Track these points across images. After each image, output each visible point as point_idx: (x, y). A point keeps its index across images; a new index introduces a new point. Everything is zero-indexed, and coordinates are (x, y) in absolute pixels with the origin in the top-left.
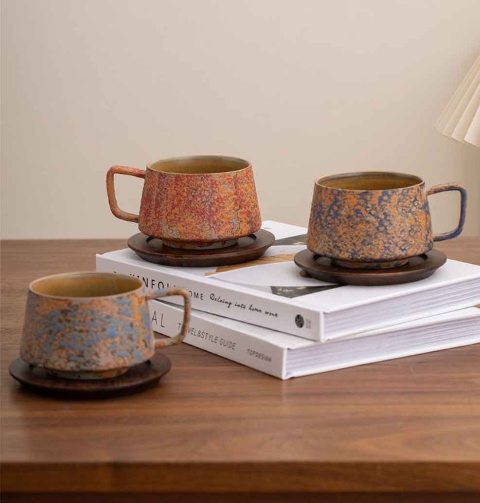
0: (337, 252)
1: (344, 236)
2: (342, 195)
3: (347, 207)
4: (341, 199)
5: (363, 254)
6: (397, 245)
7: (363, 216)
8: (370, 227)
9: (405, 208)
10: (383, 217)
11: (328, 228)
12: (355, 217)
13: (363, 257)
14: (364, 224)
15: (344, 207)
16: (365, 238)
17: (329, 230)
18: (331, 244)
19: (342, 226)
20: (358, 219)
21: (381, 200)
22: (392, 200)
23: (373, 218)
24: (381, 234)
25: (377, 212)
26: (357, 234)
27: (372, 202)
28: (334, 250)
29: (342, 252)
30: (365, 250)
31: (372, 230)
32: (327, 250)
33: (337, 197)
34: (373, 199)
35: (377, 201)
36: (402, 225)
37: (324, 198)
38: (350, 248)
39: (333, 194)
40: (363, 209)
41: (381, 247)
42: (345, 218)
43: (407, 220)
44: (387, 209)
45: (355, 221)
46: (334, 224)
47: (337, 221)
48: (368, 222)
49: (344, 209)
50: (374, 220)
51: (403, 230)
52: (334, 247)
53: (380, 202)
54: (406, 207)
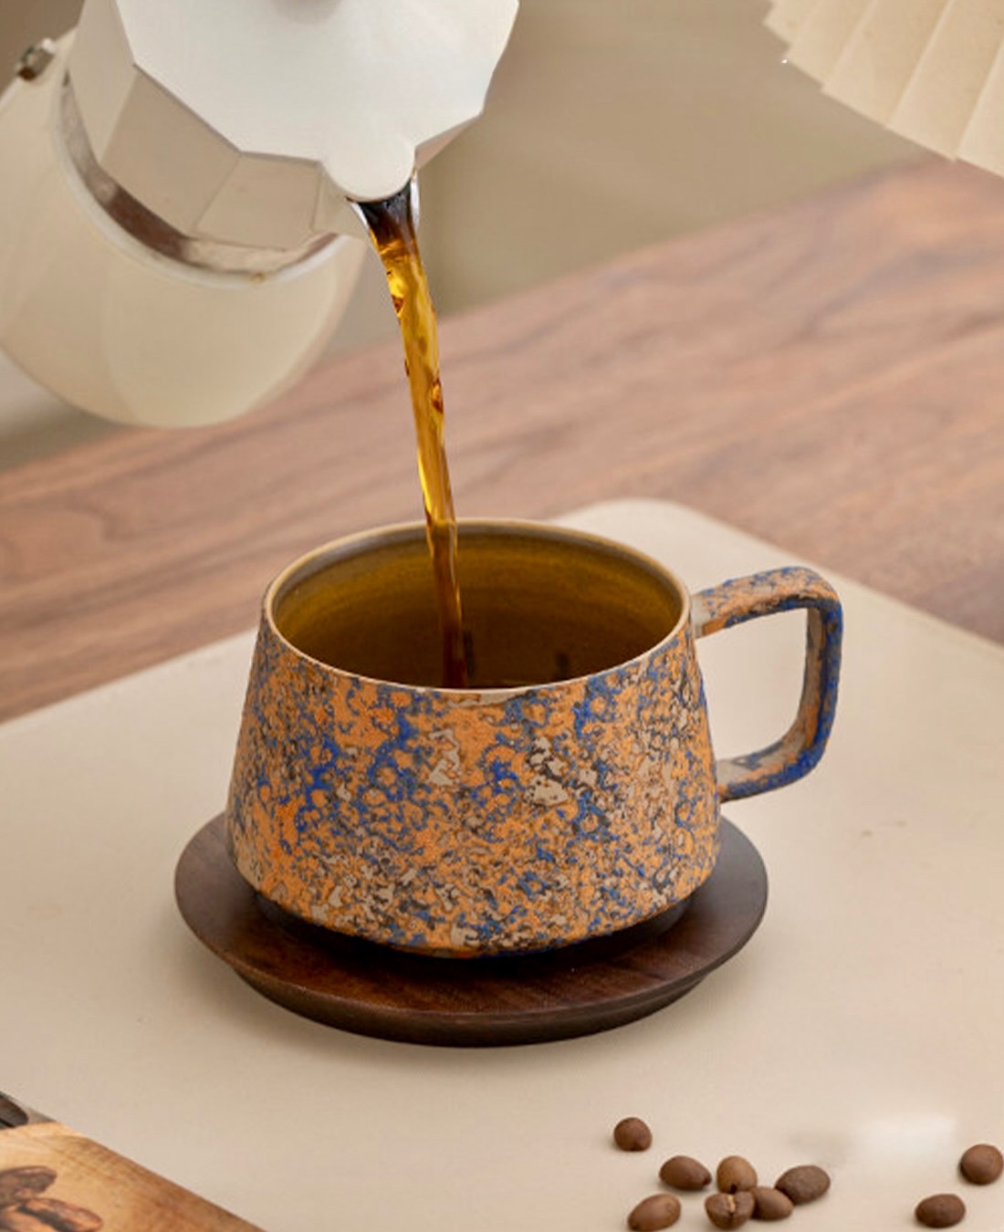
0: (419, 925)
1: (444, 867)
2: (429, 711)
3: (453, 755)
4: (428, 727)
5: (523, 928)
6: (641, 875)
7: (519, 785)
8: (548, 823)
9: (659, 727)
10: (590, 777)
11: (372, 833)
12: (487, 792)
13: (521, 940)
14: (526, 816)
15: (440, 755)
16: (530, 867)
17: (376, 840)
18: (387, 894)
19: (437, 827)
20: (503, 800)
21: (582, 713)
22: (621, 708)
23: (556, 787)
24: (589, 843)
25: (571, 765)
26: (498, 857)
27: (548, 730)
28: (402, 918)
29: (440, 928)
30: (530, 913)
31: (553, 837)
32: (371, 916)
33: (409, 718)
34: (556, 717)
35: (570, 722)
36: (655, 793)
37: (343, 715)
38: (473, 909)
39: (390, 706)
40: (518, 761)
41: (589, 892)
42: (447, 799)
43: (667, 770)
44: (604, 747)
45: (490, 807)
46: (400, 819)
47: (411, 810)
48: (540, 807)
49: (442, 764)
50: (563, 795)
51: (660, 813)
52: (403, 908)
53: (579, 724)
54: (662, 719)
